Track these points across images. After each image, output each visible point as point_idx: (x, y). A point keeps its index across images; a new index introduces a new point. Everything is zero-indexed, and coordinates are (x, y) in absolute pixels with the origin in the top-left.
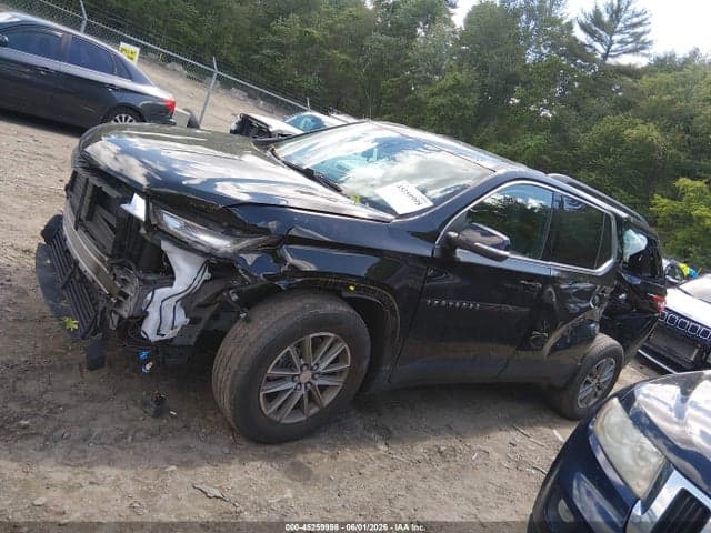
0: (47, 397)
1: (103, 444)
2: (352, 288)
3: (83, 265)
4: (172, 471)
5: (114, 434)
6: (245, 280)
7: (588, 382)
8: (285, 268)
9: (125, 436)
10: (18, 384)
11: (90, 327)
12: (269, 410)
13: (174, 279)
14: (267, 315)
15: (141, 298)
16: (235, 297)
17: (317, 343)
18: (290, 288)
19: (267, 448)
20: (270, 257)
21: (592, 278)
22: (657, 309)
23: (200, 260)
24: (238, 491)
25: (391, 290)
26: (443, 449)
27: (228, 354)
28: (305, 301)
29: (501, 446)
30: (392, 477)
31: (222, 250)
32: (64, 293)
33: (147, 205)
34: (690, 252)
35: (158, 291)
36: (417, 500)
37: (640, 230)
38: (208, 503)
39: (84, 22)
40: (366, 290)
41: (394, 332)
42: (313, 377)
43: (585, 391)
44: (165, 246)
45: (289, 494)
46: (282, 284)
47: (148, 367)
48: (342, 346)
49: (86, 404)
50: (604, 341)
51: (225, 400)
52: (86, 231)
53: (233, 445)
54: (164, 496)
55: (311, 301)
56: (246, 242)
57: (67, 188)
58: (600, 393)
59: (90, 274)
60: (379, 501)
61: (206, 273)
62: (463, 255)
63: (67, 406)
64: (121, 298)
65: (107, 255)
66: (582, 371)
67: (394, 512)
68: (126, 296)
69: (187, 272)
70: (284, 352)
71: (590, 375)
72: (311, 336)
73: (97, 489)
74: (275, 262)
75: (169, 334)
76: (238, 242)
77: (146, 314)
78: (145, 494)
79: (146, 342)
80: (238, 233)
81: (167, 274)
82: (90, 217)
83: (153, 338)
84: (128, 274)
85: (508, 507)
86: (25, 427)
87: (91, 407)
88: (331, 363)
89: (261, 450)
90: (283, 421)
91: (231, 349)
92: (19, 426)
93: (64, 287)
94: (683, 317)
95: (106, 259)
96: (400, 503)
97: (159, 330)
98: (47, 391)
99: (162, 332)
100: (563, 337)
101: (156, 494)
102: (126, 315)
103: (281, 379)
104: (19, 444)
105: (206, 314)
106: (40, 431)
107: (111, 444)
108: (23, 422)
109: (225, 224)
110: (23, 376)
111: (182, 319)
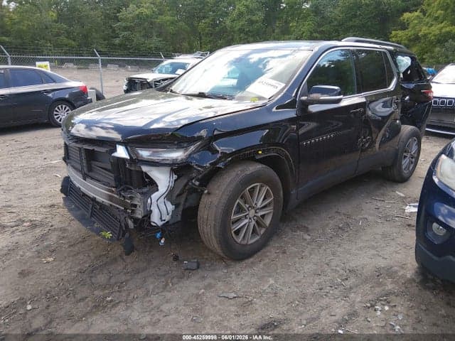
0: (113, 281)
1: (157, 293)
2: (260, 152)
3: (99, 199)
4: (203, 293)
5: (161, 285)
6: (199, 171)
7: (405, 157)
8: (219, 155)
9: (167, 285)
10: (93, 280)
11: (120, 231)
12: (239, 240)
13: (157, 186)
14: (218, 187)
15: (145, 203)
16: (197, 183)
17: (252, 191)
18: (226, 165)
19: (246, 261)
20: (208, 152)
21: (389, 93)
22: (429, 98)
23: (168, 169)
24: (244, 290)
25: (281, 145)
26: (341, 225)
27: (206, 217)
28: (236, 170)
29: (372, 212)
30: (321, 251)
31: (180, 158)
32: (93, 219)
33: (127, 148)
34: (425, 59)
35: (153, 196)
36: (341, 258)
37: (404, 54)
38: (232, 302)
39: (9, 59)
40: (269, 150)
41: (291, 168)
42: (256, 212)
43: (405, 162)
44: (145, 169)
45: (271, 281)
46: (220, 165)
47: (162, 241)
48: (265, 189)
49: (136, 277)
50: (407, 129)
51: (214, 243)
52: (92, 178)
53: (227, 266)
54: (207, 307)
55: (240, 169)
56: (192, 148)
57: (64, 159)
58: (413, 160)
59: (107, 202)
60: (321, 266)
61: (174, 176)
62: (314, 108)
63: (127, 281)
64: (133, 208)
65: (114, 187)
66: (400, 151)
67: (332, 270)
68: (135, 206)
69: (163, 179)
70: (236, 204)
71: (406, 152)
72: (248, 189)
73: (169, 318)
74: (213, 154)
75: (167, 218)
76: (186, 150)
77: (151, 211)
78: (196, 310)
79: (157, 228)
80: (185, 145)
81: (153, 185)
82: (90, 169)
83: (160, 223)
84: (131, 193)
85: (393, 243)
86: (111, 301)
87: (140, 276)
88: (264, 200)
89: (244, 263)
90: (250, 242)
91: (206, 213)
92: (107, 302)
93: (91, 216)
94: (442, 98)
95: (113, 189)
96: (333, 264)
97: (161, 218)
98: (110, 278)
99: (163, 219)
100: (384, 135)
101: (202, 309)
102: (140, 217)
103: (239, 220)
104: (113, 311)
105: (182, 200)
106: (120, 300)
107: (162, 292)
108: (109, 299)
109: (176, 142)
110: (93, 275)
111: (171, 207)
